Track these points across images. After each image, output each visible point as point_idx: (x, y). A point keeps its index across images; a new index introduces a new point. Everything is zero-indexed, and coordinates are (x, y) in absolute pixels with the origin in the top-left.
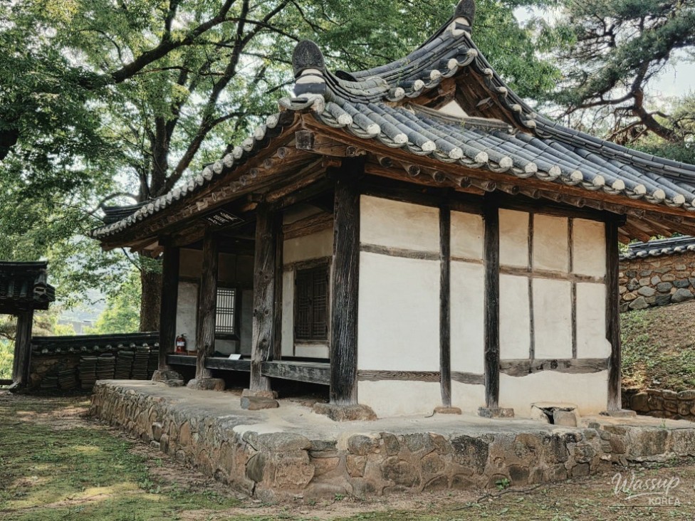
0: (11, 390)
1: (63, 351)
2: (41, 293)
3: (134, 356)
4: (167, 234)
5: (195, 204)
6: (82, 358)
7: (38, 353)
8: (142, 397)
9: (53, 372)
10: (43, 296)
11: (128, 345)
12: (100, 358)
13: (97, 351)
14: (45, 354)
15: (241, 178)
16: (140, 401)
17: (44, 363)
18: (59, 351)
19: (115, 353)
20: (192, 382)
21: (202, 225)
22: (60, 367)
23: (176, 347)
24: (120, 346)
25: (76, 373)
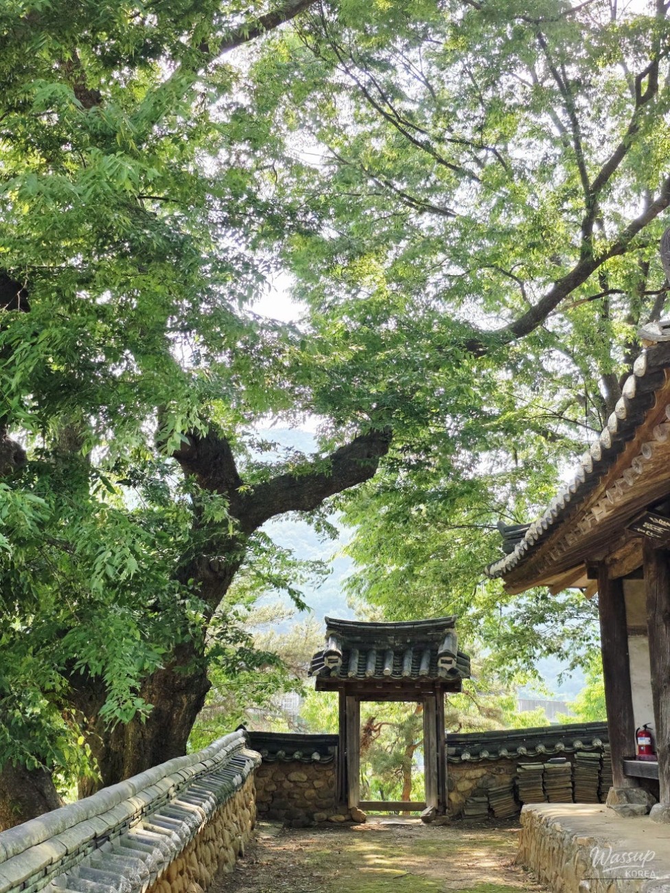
0: (426, 820)
1: (493, 756)
2: (448, 667)
3: (601, 760)
4: (598, 558)
5: (591, 513)
6: (520, 766)
7: (456, 759)
8: (567, 836)
9: (480, 791)
10: (452, 672)
11: (590, 743)
12: (547, 765)
13: (542, 754)
14: (465, 761)
15: (633, 463)
16: (566, 842)
17: (467, 776)
18: (485, 755)
19: (570, 756)
20: (656, 808)
21: (639, 540)
22: (490, 782)
23: (637, 747)
24: (578, 744)
25: (514, 790)
